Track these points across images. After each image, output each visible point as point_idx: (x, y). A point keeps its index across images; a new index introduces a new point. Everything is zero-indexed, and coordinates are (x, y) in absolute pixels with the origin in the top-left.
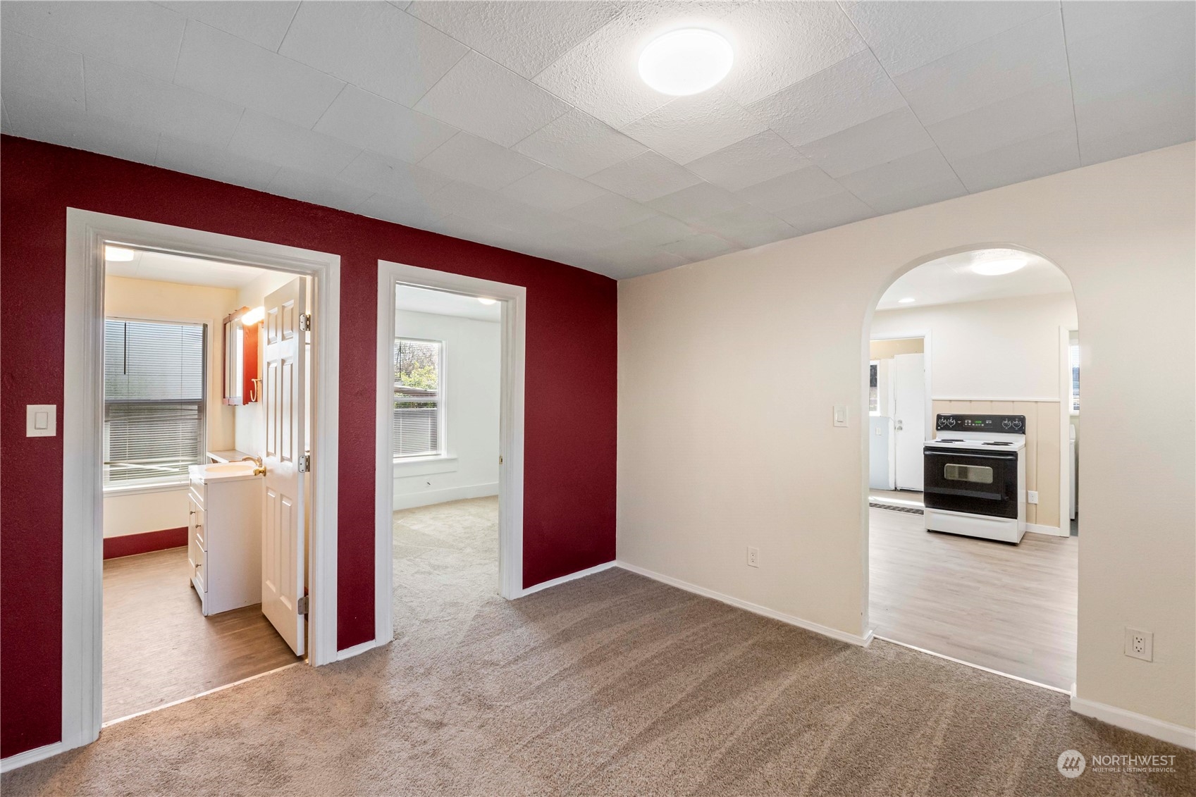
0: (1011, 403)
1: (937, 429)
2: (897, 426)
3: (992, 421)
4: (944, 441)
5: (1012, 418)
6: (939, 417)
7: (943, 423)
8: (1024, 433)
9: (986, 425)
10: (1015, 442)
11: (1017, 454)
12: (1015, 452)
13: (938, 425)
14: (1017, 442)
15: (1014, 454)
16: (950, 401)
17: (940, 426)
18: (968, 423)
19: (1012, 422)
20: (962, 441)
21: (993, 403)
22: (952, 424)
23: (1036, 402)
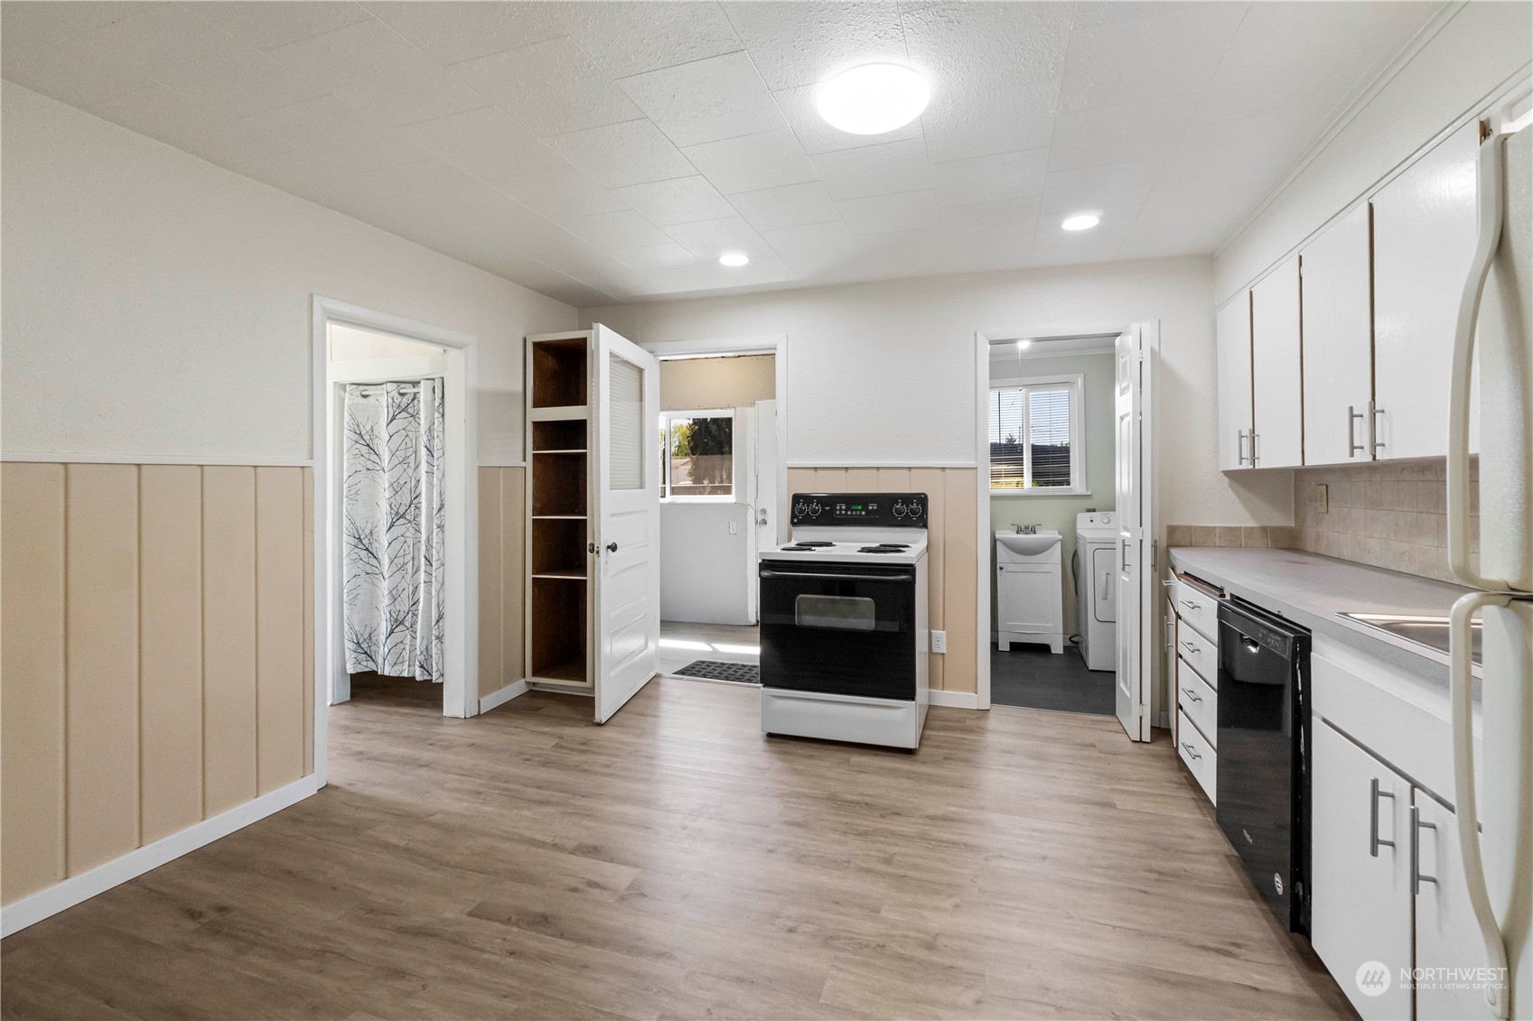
0: (906, 471)
1: (793, 524)
2: (760, 518)
3: (878, 506)
4: (803, 546)
5: (907, 499)
6: (797, 499)
7: (803, 511)
8: (925, 526)
9: (868, 512)
10: (913, 546)
11: (914, 570)
12: (912, 565)
13: (793, 516)
14: (915, 542)
15: (909, 569)
16: (816, 469)
17: (797, 517)
18: (841, 510)
19: (907, 506)
20: (829, 544)
21: (881, 471)
22: (815, 512)
23: (943, 469)
